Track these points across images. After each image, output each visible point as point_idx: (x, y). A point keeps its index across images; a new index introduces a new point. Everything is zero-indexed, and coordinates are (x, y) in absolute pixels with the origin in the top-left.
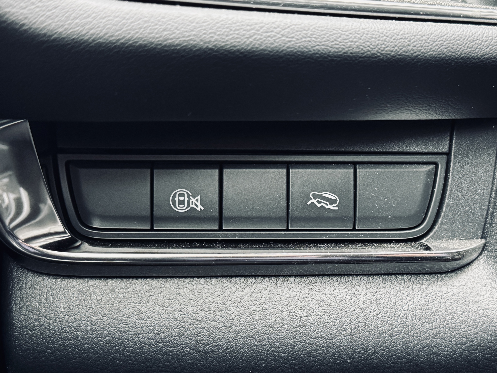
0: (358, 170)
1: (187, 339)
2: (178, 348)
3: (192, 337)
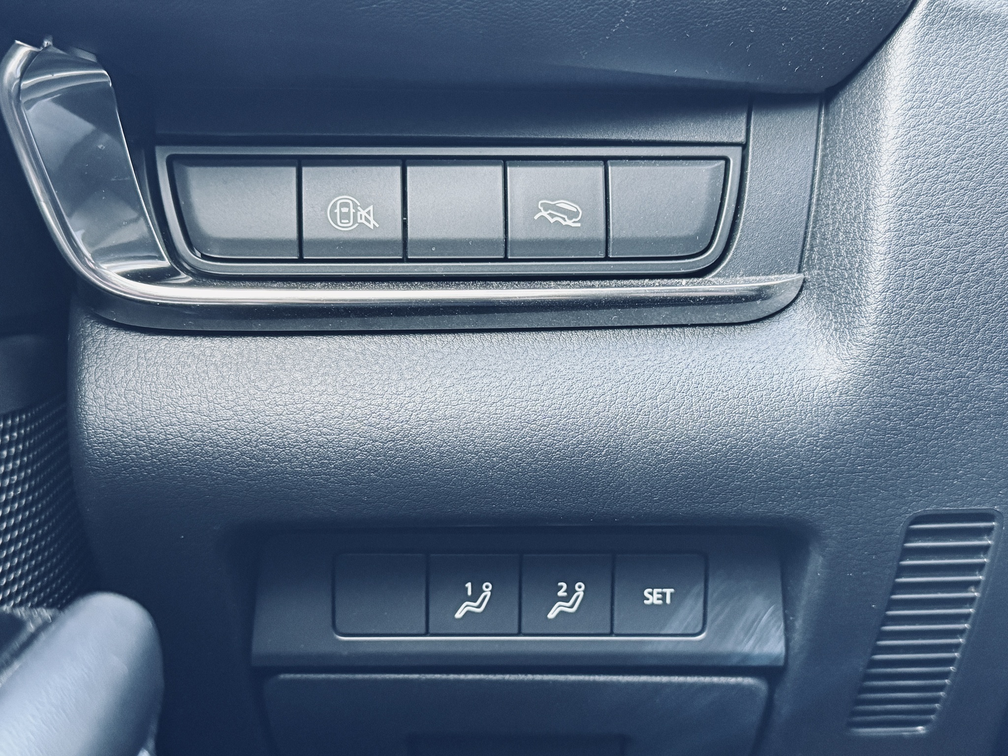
0: (610, 168)
1: (355, 421)
2: (341, 435)
3: (362, 418)
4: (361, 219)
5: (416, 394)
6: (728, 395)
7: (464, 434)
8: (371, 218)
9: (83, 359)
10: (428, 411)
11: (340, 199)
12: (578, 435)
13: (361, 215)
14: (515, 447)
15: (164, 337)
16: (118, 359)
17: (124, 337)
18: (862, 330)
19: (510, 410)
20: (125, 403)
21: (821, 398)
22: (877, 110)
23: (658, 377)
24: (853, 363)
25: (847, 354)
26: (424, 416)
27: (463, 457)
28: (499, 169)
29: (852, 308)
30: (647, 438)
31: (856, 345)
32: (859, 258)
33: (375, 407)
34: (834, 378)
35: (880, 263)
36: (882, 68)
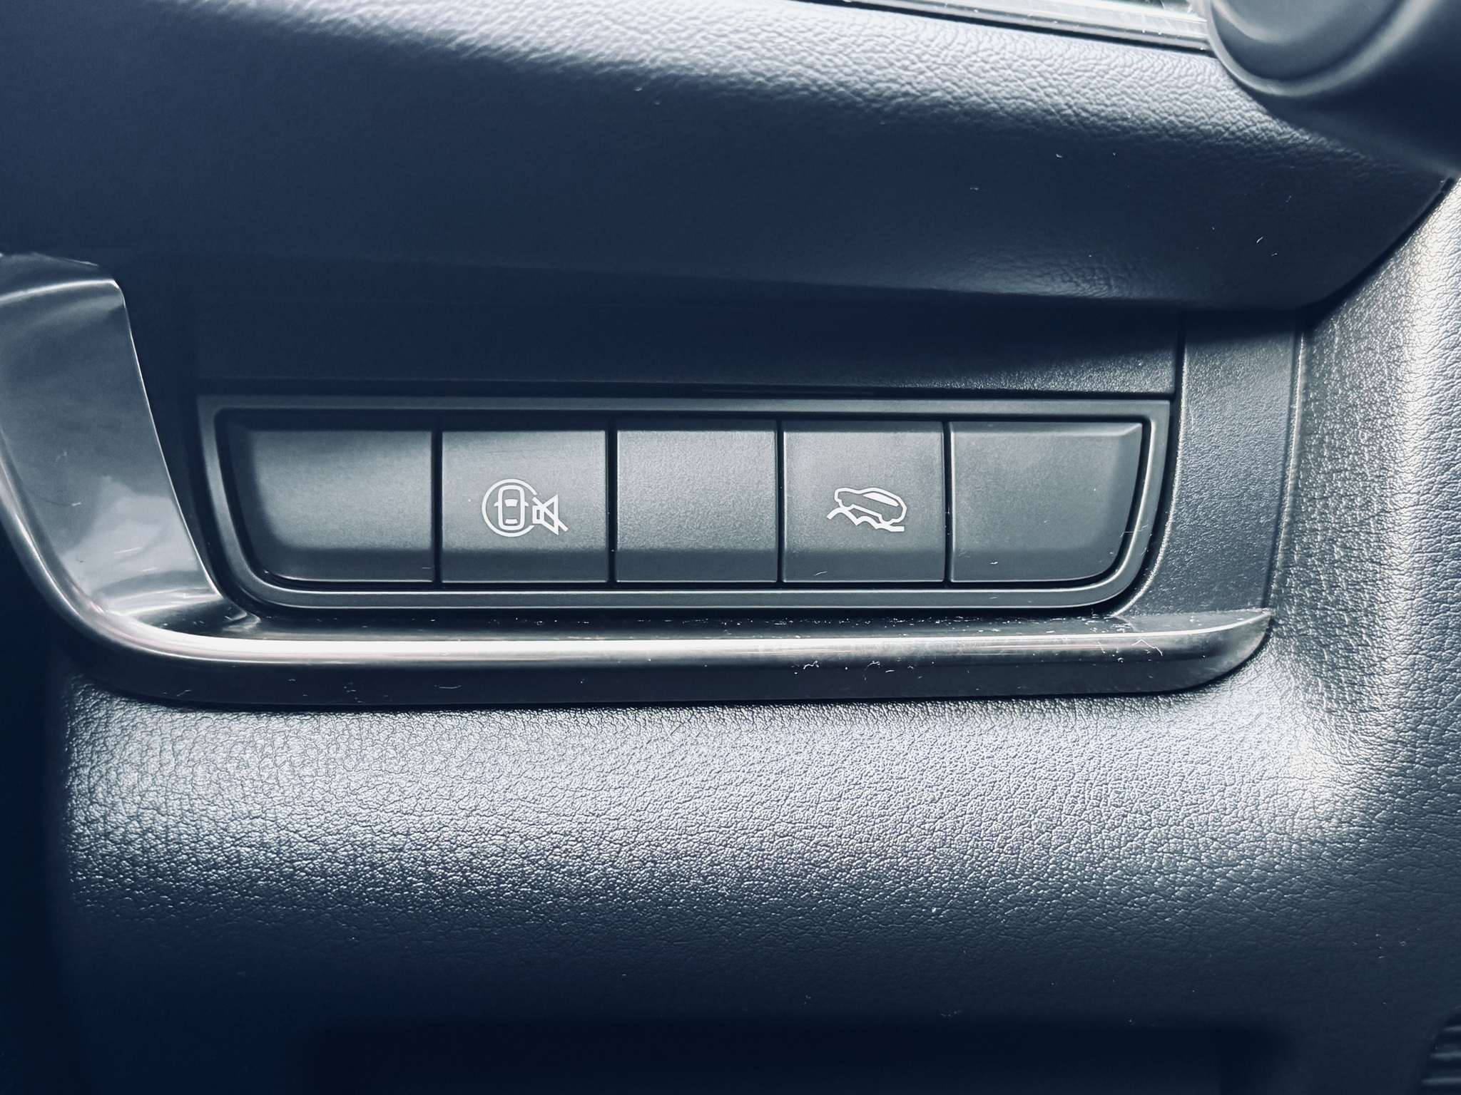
4: (538, 518)
5: (628, 814)
6: (1150, 820)
7: (709, 883)
8: (555, 517)
9: (71, 752)
10: (647, 844)
11: (503, 486)
12: (899, 887)
13: (538, 511)
14: (793, 905)
15: (206, 715)
16: (128, 753)
17: (139, 714)
18: (1375, 715)
19: (786, 843)
20: (139, 830)
21: (1307, 828)
22: (1398, 346)
23: (1031, 788)
24: (1359, 770)
25: (1349, 754)
26: (640, 853)
27: (705, 922)
28: (768, 437)
29: (1358, 677)
30: (1015, 893)
31: (1365, 741)
32: (1369, 593)
33: (559, 836)
34: (1327, 794)
35: (1405, 603)
36: (1405, 277)
